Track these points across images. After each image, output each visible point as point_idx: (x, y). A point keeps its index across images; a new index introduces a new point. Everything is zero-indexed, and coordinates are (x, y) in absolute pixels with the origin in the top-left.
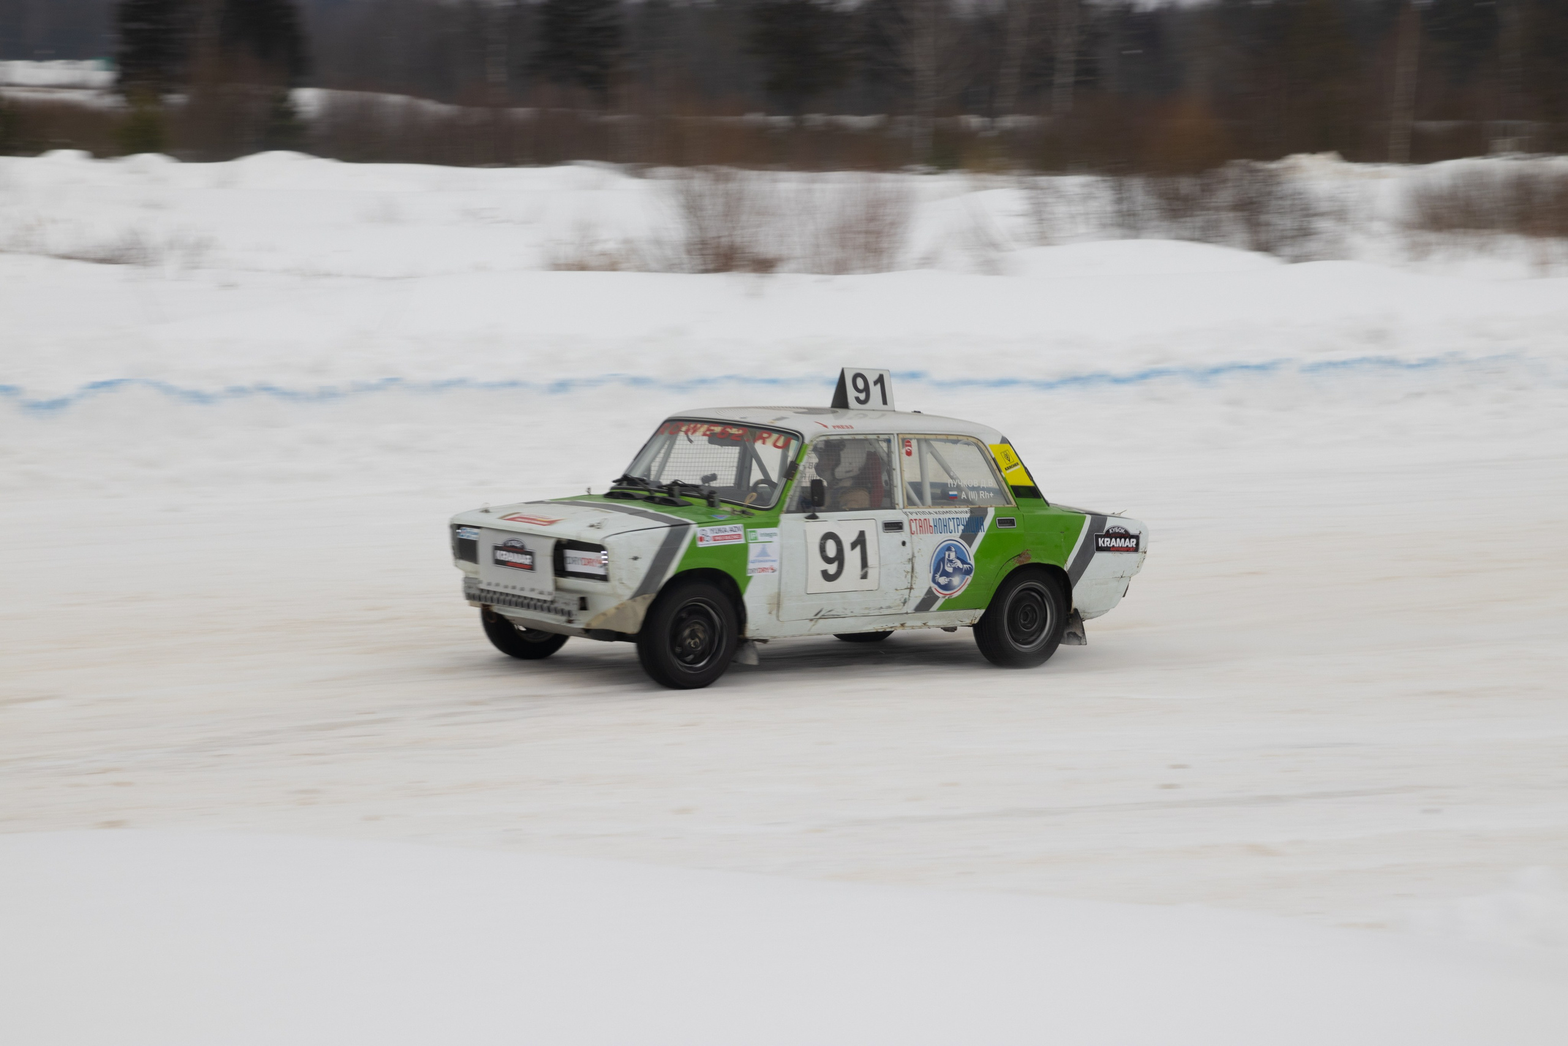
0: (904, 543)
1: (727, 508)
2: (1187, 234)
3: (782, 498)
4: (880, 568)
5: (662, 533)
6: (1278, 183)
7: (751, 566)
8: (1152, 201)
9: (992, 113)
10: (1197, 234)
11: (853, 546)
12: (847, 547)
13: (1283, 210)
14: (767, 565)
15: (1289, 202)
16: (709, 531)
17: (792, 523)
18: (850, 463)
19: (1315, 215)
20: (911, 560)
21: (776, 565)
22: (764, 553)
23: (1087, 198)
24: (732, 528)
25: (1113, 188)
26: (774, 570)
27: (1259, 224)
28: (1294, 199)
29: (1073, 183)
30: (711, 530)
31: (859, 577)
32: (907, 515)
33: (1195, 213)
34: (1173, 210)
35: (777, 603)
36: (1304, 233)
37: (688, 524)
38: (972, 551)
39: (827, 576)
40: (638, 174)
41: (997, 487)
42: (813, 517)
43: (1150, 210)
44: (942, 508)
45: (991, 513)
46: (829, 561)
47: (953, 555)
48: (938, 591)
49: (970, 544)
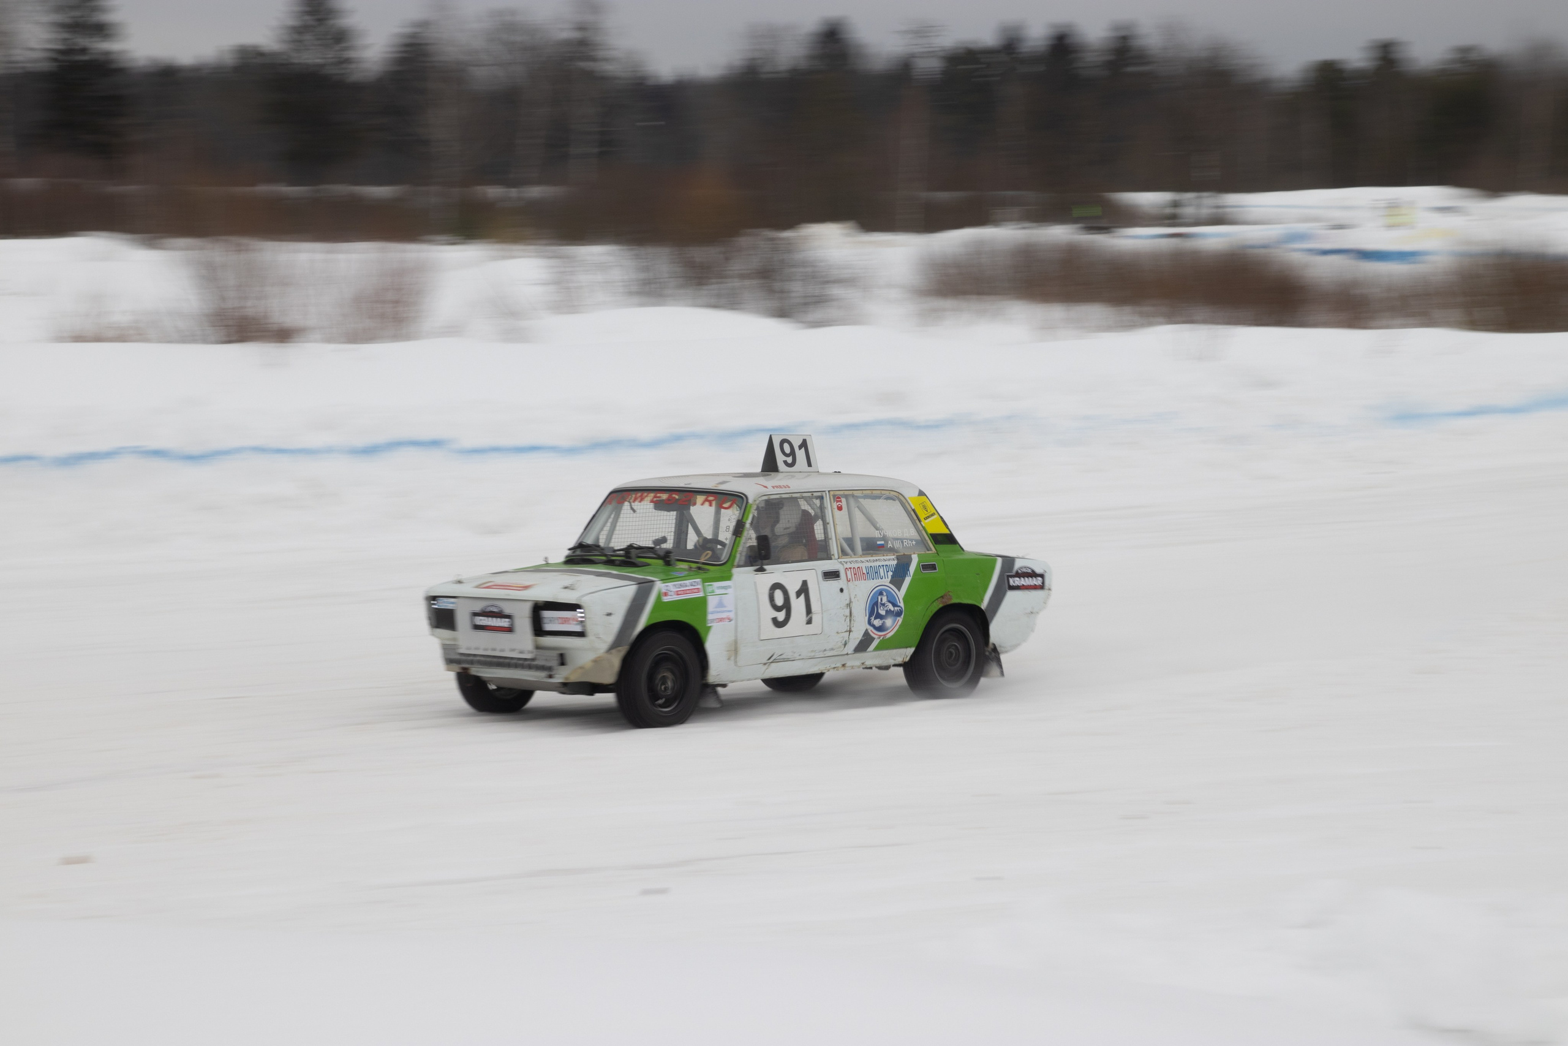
0: (842, 590)
1: (684, 565)
3: (733, 553)
4: (822, 614)
5: (630, 590)
6: (795, 252)
7: (710, 617)
8: (675, 269)
9: (513, 183)
10: (718, 301)
11: (798, 594)
12: (792, 595)
13: (797, 278)
14: (724, 616)
15: (804, 270)
16: (672, 586)
17: (744, 576)
18: (787, 521)
19: (831, 282)
20: (849, 605)
21: (732, 615)
22: (721, 604)
24: (692, 583)
25: (634, 257)
26: (730, 620)
27: (778, 292)
28: (810, 267)
29: (593, 253)
30: (675, 585)
31: (805, 622)
32: (843, 564)
33: (714, 281)
34: (695, 278)
35: (734, 650)
37: (653, 581)
38: (901, 594)
39: (777, 623)
40: (151, 245)
41: (918, 538)
42: (761, 570)
43: (673, 278)
44: (872, 556)
45: (915, 560)
46: (778, 609)
47: (885, 599)
48: (873, 633)
49: (899, 590)
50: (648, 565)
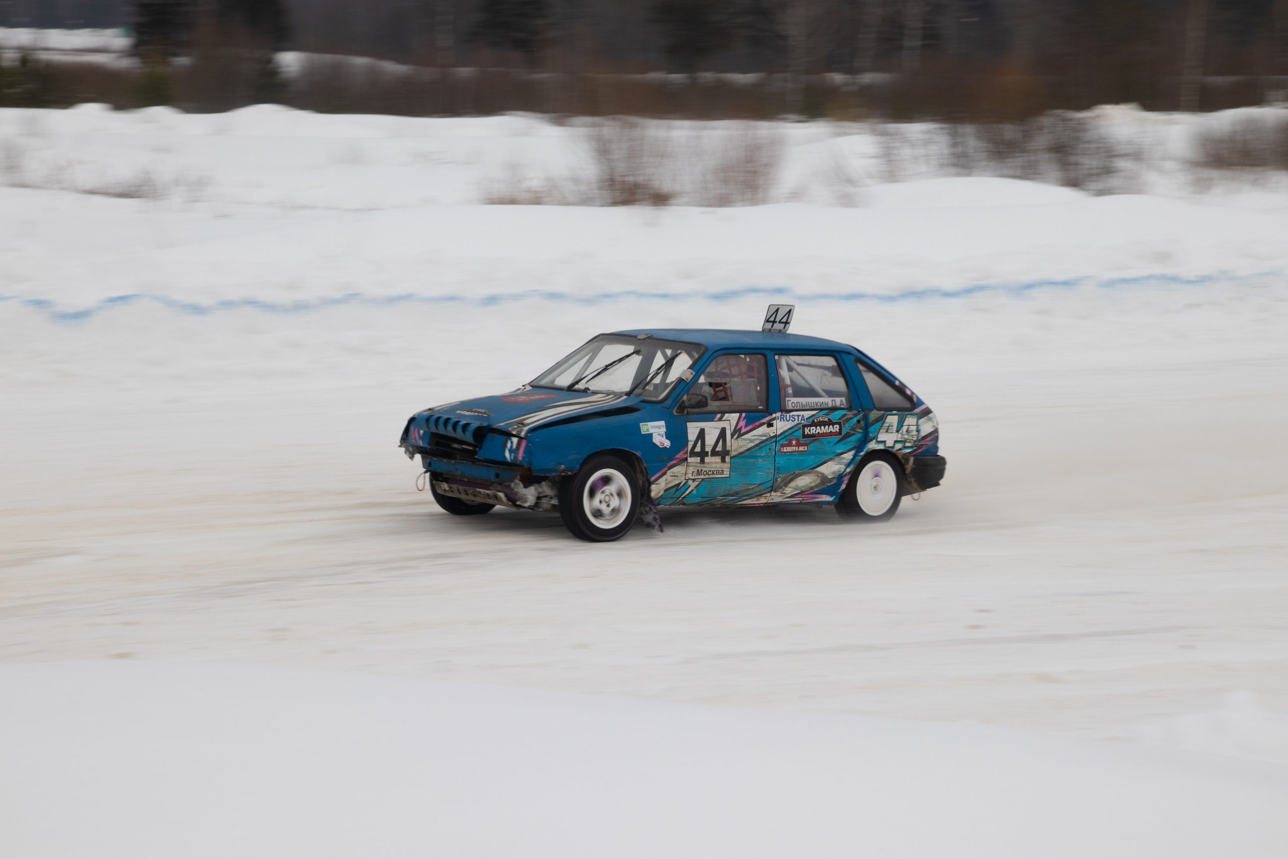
2: (1011, 172)
6: (1086, 130)
8: (982, 144)
9: (852, 71)
10: (1018, 172)
13: (1089, 152)
15: (1094, 145)
19: (1116, 156)
23: (927, 143)
25: (949, 134)
27: (1070, 164)
28: (1100, 143)
29: (916, 130)
33: (1018, 155)
34: (999, 152)
36: (1108, 171)
43: (981, 152)
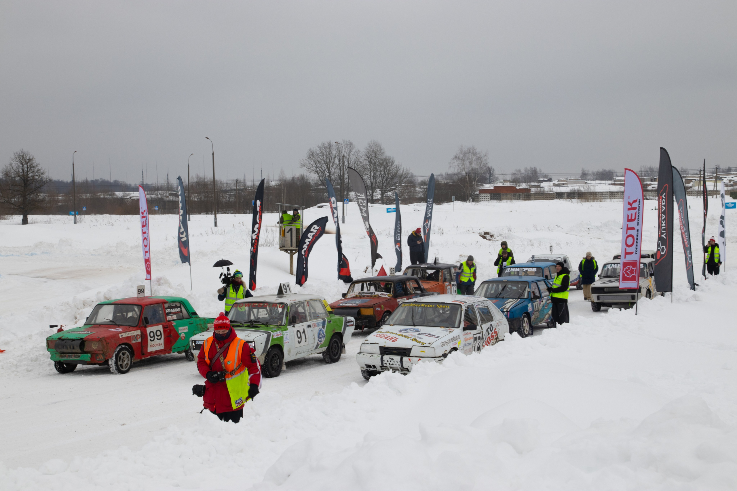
0: (312, 331)
3: (286, 322)
4: (308, 338)
5: (266, 335)
7: (284, 342)
12: (302, 333)
14: (287, 341)
16: (275, 333)
17: (290, 327)
20: (314, 335)
21: (289, 341)
22: (286, 338)
24: (279, 331)
26: (288, 342)
31: (305, 341)
32: (311, 323)
35: (289, 351)
37: (270, 332)
38: (324, 330)
39: (299, 342)
42: (294, 326)
44: (317, 320)
45: (326, 320)
46: (299, 338)
47: (321, 332)
48: (319, 343)
49: (324, 329)
50: (261, 327)
